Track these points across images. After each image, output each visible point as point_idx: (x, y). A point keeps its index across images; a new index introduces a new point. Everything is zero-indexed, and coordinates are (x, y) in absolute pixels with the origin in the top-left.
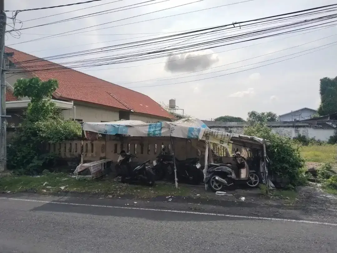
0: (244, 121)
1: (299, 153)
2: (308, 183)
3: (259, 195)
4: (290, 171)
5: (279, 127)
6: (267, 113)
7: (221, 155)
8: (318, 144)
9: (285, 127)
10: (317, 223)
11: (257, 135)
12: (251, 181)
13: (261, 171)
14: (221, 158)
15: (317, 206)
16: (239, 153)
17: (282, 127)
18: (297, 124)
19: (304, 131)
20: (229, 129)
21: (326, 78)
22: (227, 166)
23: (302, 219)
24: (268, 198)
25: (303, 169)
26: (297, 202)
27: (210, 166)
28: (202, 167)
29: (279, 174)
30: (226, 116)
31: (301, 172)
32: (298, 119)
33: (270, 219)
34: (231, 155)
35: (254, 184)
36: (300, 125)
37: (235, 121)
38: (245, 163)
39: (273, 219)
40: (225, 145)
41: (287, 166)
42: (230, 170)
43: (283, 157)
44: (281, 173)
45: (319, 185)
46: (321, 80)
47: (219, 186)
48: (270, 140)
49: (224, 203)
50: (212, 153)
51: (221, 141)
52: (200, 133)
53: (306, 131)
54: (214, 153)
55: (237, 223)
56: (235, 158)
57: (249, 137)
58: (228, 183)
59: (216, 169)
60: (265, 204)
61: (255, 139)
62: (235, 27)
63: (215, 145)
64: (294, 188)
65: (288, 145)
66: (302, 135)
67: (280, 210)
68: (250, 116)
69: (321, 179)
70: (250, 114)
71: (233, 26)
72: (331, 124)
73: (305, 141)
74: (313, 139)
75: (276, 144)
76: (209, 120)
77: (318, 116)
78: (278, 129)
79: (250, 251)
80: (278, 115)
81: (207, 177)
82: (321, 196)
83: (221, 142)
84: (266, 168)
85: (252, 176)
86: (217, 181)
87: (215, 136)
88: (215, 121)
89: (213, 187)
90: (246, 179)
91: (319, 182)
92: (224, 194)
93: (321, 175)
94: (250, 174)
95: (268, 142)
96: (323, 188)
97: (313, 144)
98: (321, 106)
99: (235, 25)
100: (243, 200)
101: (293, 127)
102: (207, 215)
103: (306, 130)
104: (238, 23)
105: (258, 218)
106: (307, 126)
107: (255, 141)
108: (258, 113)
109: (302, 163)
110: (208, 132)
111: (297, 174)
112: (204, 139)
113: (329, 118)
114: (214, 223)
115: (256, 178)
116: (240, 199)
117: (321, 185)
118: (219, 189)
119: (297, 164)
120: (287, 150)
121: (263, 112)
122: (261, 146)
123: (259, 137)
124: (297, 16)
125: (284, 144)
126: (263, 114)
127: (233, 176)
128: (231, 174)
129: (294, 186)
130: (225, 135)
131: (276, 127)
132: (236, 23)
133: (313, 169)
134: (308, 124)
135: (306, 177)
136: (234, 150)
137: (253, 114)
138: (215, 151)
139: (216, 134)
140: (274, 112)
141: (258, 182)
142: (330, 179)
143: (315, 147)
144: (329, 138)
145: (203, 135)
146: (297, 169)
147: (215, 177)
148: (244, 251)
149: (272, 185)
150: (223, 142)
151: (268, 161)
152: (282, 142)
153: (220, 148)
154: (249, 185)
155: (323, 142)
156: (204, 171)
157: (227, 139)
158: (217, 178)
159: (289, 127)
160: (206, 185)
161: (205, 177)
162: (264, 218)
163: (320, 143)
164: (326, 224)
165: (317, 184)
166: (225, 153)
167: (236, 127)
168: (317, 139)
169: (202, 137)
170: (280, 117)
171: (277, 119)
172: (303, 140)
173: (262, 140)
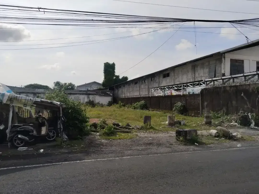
0: (50, 89)
1: (85, 113)
2: (91, 133)
3: (54, 146)
4: (79, 126)
5: (76, 94)
6: (68, 83)
7: (25, 117)
8: (101, 107)
9: (80, 94)
10: (93, 160)
11: (56, 100)
12: (50, 136)
13: (59, 127)
14: (25, 119)
15: (95, 148)
16: (41, 114)
17: (78, 94)
18: (88, 93)
19: (92, 98)
20: (37, 95)
21: (107, 63)
22: (30, 126)
23: (84, 160)
24: (62, 148)
25: (88, 124)
26: (83, 148)
27: (13, 127)
28: (6, 128)
29: (71, 129)
30: (35, 84)
31: (87, 126)
32: (89, 89)
33: (61, 163)
34: (34, 116)
35: (52, 138)
36: (90, 93)
37: (43, 89)
38: (46, 122)
39: (63, 163)
40: (28, 108)
41: (77, 122)
42: (32, 128)
43: (75, 116)
44: (73, 128)
45: (98, 134)
46: (105, 64)
47: (22, 143)
48: (66, 104)
49: (25, 157)
50: (17, 115)
51: (24, 104)
52: (4, 98)
53: (94, 98)
54: (18, 115)
55: (34, 171)
56: (37, 118)
57: (49, 101)
58: (30, 140)
59: (19, 129)
60: (59, 152)
61: (54, 103)
62: (40, 11)
63: (19, 108)
64: (81, 137)
65: (79, 107)
66: (91, 100)
67: (70, 155)
68: (56, 85)
69: (99, 130)
70: (55, 83)
71: (38, 10)
72: (109, 93)
73: (93, 105)
74: (98, 103)
75: (70, 106)
76: (19, 87)
77: (102, 87)
78: (75, 95)
79: (41, 191)
80: (76, 85)
81: (10, 136)
82: (99, 142)
83: (24, 106)
84: (61, 124)
85: (51, 132)
86: (20, 139)
87: (19, 101)
88: (25, 87)
89: (16, 144)
90: (45, 135)
91: (98, 132)
92: (26, 149)
93: (100, 127)
94: (49, 130)
95: (64, 105)
96: (100, 135)
97: (98, 106)
98: (104, 81)
99: (40, 9)
100: (42, 152)
101: (86, 94)
102: (7, 169)
103: (94, 96)
104: (42, 9)
105: (52, 164)
106: (95, 94)
107: (54, 104)
108: (62, 83)
109: (88, 119)
110: (13, 97)
111: (84, 127)
112: (9, 103)
113: (108, 89)
114: (12, 175)
115: (54, 133)
116: (39, 151)
117: (99, 134)
118: (21, 145)
119: (84, 120)
120: (78, 111)
121: (66, 83)
122: (59, 108)
123: (57, 101)
124: (87, 15)
125: (76, 106)
126: (65, 84)
127: (35, 133)
128: (33, 132)
129: (82, 136)
130: (28, 100)
131: (74, 94)
132: (41, 8)
133: (95, 123)
134: (95, 93)
135: (90, 129)
136: (37, 112)
137: (57, 84)
138: (20, 113)
139: (20, 98)
140: (73, 83)
141: (55, 137)
142: (104, 129)
143: (99, 108)
144: (108, 102)
145: (8, 100)
146: (84, 124)
147: (18, 136)
148: (36, 193)
149: (66, 137)
150: (26, 105)
151: (63, 119)
152: (74, 105)
153: (24, 111)
154: (48, 139)
155: (104, 105)
156: (8, 131)
157: (30, 103)
158: (19, 136)
159: (83, 94)
160: (9, 143)
161: (8, 136)
162: (56, 164)
163: (102, 106)
164: (99, 160)
165: (96, 134)
166: (29, 115)
167: (43, 93)
168: (101, 103)
169: (7, 102)
170: (78, 87)
171: (75, 88)
172: (92, 104)
173: (59, 103)
